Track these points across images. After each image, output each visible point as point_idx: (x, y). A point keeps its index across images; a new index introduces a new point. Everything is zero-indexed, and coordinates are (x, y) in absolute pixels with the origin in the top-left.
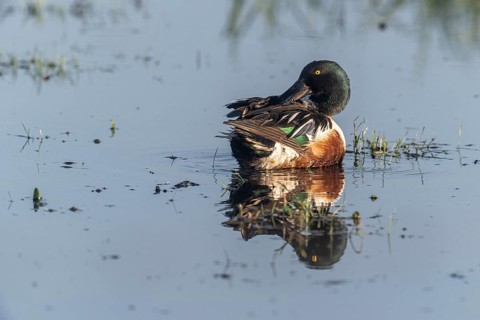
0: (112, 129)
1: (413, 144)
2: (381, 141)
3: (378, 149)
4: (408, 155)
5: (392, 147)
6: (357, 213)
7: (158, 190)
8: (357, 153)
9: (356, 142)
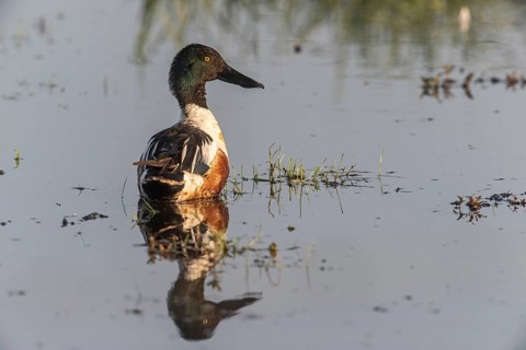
0: (17, 159)
1: (332, 172)
2: (298, 170)
3: (295, 177)
5: (309, 175)
6: (274, 245)
7: (65, 223)
8: (273, 182)
9: (272, 170)
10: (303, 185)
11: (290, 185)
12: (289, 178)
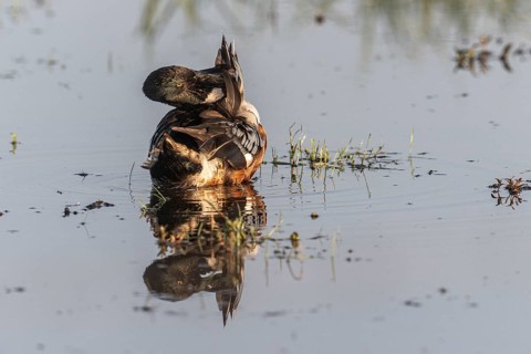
0: (14, 143)
1: (358, 153)
2: (321, 152)
3: (318, 160)
4: (352, 165)
5: (334, 158)
6: (296, 234)
7: (67, 213)
8: (293, 165)
9: (293, 152)
10: (327, 168)
11: (313, 168)
12: (311, 161)
